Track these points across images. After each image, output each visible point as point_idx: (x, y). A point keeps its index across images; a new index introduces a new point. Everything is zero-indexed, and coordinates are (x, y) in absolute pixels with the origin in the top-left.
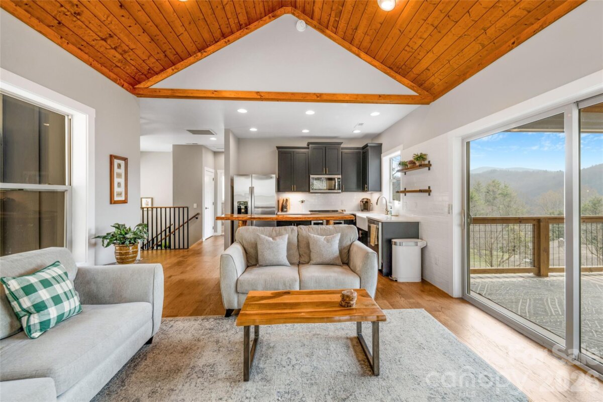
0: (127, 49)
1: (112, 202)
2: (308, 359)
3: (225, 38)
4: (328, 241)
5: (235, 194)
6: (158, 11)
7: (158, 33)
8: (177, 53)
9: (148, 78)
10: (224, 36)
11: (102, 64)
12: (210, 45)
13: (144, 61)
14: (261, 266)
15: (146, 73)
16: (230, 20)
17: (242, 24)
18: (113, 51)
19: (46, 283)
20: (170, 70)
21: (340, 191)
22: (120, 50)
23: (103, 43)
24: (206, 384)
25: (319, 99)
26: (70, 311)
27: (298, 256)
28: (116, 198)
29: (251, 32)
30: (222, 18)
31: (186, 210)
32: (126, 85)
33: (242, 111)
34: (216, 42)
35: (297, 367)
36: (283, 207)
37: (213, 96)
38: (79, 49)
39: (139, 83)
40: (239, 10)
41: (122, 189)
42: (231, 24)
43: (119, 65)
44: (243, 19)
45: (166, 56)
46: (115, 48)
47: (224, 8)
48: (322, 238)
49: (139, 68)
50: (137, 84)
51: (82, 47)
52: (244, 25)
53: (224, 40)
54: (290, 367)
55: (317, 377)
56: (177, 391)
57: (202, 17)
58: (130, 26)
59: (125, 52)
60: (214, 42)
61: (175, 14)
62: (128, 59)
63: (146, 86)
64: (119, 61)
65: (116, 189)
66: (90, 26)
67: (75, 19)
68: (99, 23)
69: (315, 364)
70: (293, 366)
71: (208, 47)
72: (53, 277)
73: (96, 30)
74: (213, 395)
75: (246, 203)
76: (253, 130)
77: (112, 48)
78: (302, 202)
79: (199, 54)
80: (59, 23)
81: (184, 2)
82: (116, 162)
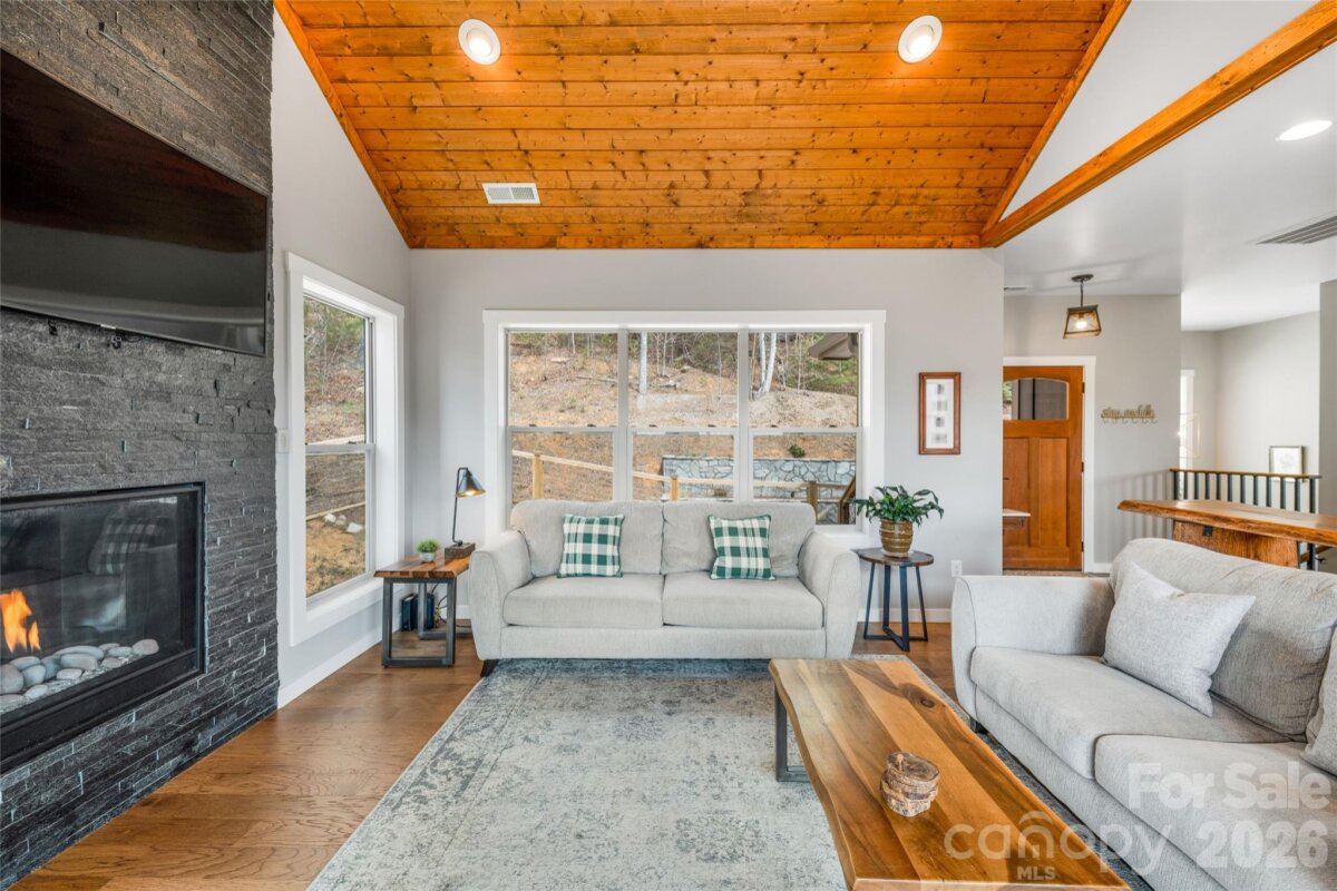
0: (913, 191)
1: (923, 450)
6: (908, 107)
7: (939, 131)
8: (1014, 127)
11: (900, 234)
13: (958, 186)
15: (981, 201)
18: (897, 209)
20: (1024, 165)
22: (905, 201)
23: (873, 209)
28: (930, 444)
32: (959, 240)
38: (855, 235)
39: (985, 221)
41: (948, 428)
43: (923, 218)
45: (991, 149)
46: (897, 203)
49: (960, 202)
50: (983, 227)
51: (858, 232)
58: (889, 162)
59: (916, 197)
61: (939, 81)
62: (929, 201)
63: (995, 220)
64: (919, 213)
65: (931, 429)
66: (844, 202)
67: (824, 209)
68: (851, 191)
71: (1083, 52)
72: (745, 529)
73: (854, 202)
77: (892, 206)
79: (1070, 84)
80: (816, 224)
81: (935, 51)
82: (931, 385)
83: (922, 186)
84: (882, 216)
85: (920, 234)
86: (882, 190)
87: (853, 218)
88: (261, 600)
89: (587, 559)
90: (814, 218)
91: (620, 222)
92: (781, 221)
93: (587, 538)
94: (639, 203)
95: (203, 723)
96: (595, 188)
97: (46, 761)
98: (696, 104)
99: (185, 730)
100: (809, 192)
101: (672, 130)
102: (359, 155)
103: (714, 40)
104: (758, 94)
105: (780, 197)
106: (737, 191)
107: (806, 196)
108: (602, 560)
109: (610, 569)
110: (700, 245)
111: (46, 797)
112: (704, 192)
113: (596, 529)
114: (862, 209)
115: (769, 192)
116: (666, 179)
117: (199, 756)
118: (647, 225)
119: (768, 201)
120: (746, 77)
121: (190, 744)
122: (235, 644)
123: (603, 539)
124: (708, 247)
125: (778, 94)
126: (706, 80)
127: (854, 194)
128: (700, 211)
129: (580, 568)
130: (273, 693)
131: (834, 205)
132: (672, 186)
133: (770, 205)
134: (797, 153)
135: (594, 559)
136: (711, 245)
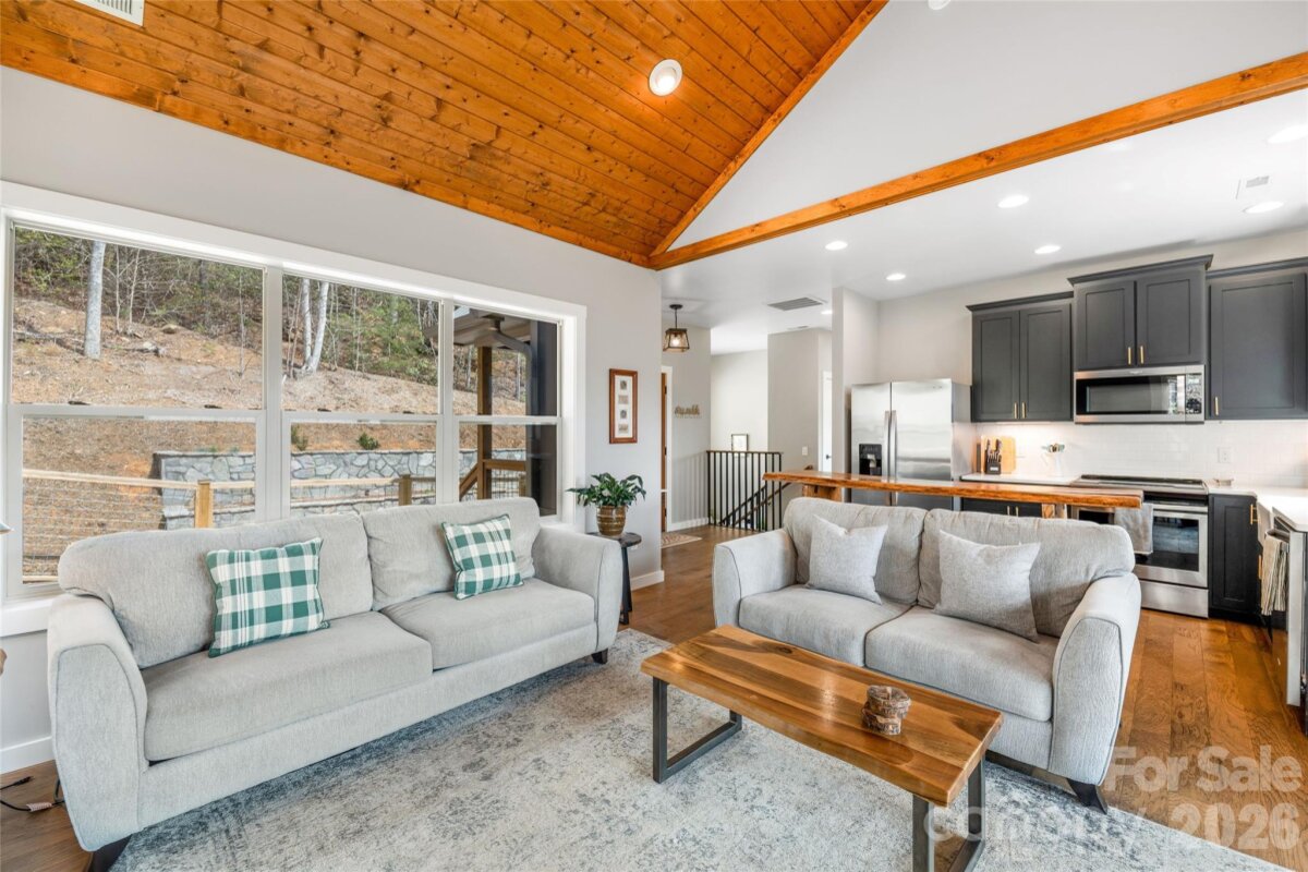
0: (617, 204)
1: (613, 440)
2: (793, 813)
3: (772, 113)
4: (989, 559)
5: (853, 428)
6: (638, 129)
7: (652, 161)
8: (694, 180)
9: (664, 237)
10: (769, 110)
11: (597, 238)
12: (748, 140)
13: (647, 212)
14: (811, 587)
15: (657, 229)
16: (769, 76)
17: (800, 70)
18: (603, 215)
19: (479, 538)
20: (691, 212)
21: (1201, 417)
22: (610, 210)
23: (587, 208)
24: (608, 751)
25: (993, 164)
26: (501, 579)
27: (915, 586)
28: (618, 435)
29: (822, 73)
30: (752, 81)
31: (776, 457)
32: (635, 257)
33: (836, 245)
34: (758, 129)
35: (757, 813)
36: (991, 462)
37: (754, 235)
38: (563, 227)
39: (654, 247)
40: (778, 46)
41: (628, 421)
42: (774, 81)
43: (617, 231)
44: (797, 56)
45: (677, 191)
46: (604, 210)
47: (747, 61)
48: (973, 548)
49: (645, 225)
50: (651, 251)
51: (566, 225)
52: (805, 68)
53: (772, 117)
54: (744, 806)
55: (775, 854)
56: (572, 741)
57: (710, 99)
58: (610, 171)
59: (619, 209)
60: (753, 130)
61: (665, 120)
62: (626, 217)
63: (662, 250)
64: (616, 225)
65: (619, 421)
66: (565, 193)
67: (546, 192)
68: (572, 184)
69: (797, 831)
70: (752, 807)
71: (744, 145)
72: (490, 533)
73: (573, 195)
74: (602, 772)
75: (876, 449)
76: (896, 277)
77: (600, 212)
78: (1054, 449)
79: (732, 165)
80: (533, 205)
81: (671, 94)
82: (618, 379)
83: (625, 203)
84: (589, 218)
85: (611, 243)
86: (597, 194)
87: (566, 211)
89: (274, 614)
90: (533, 197)
91: (289, 112)
92: (501, 190)
94: (331, 99)
96: (263, 46)
98: (456, 18)
100: (539, 170)
101: (413, 31)
104: (526, 45)
105: (509, 163)
106: (466, 139)
107: (534, 174)
108: (300, 610)
109: (312, 621)
110: (405, 186)
112: (427, 122)
113: (284, 565)
114: (577, 205)
115: (501, 154)
116: (384, 87)
118: (332, 132)
119: (496, 163)
123: (298, 578)
124: (413, 190)
125: (545, 58)
127: (574, 188)
128: (414, 143)
129: (260, 630)
131: (555, 192)
132: (387, 97)
133: (496, 168)
134: (541, 126)
135: (287, 611)
136: (417, 188)
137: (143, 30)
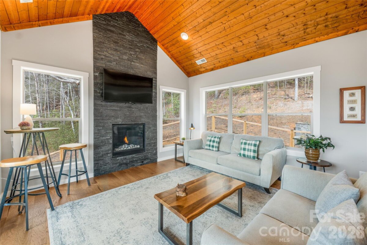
0: (323, 18)
18: (320, 26)
22: (322, 22)
28: (346, 118)
46: (318, 25)
51: (306, 39)
59: (326, 19)
64: (332, 24)
66: (293, 32)
67: (286, 37)
73: (298, 30)
80: (286, 42)
83: (327, 15)
84: (314, 31)
85: (338, 31)
86: (308, 23)
87: (301, 36)
88: (154, 143)
89: (209, 146)
90: (284, 41)
91: (226, 60)
92: (272, 45)
93: (210, 141)
94: (228, 55)
95: (145, 159)
96: (216, 55)
97: (125, 157)
98: (230, 27)
99: (142, 159)
100: (278, 34)
101: (227, 35)
102: (175, 63)
103: (227, 11)
104: (245, 17)
105: (267, 39)
106: (253, 42)
107: (277, 35)
108: (213, 146)
109: (214, 149)
110: (248, 60)
111: (124, 161)
112: (243, 46)
114: (303, 31)
115: (263, 39)
116: (232, 47)
117: (144, 164)
118: (232, 59)
119: (264, 42)
120: (239, 15)
121: (143, 162)
122: (150, 149)
123: (214, 141)
124: (250, 60)
125: (251, 14)
126: (229, 21)
127: (296, 28)
128: (244, 51)
129: (208, 148)
130: (156, 159)
131: (290, 34)
132: (234, 48)
133: (265, 43)
134: (266, 26)
135: (211, 146)
137: (208, 62)
